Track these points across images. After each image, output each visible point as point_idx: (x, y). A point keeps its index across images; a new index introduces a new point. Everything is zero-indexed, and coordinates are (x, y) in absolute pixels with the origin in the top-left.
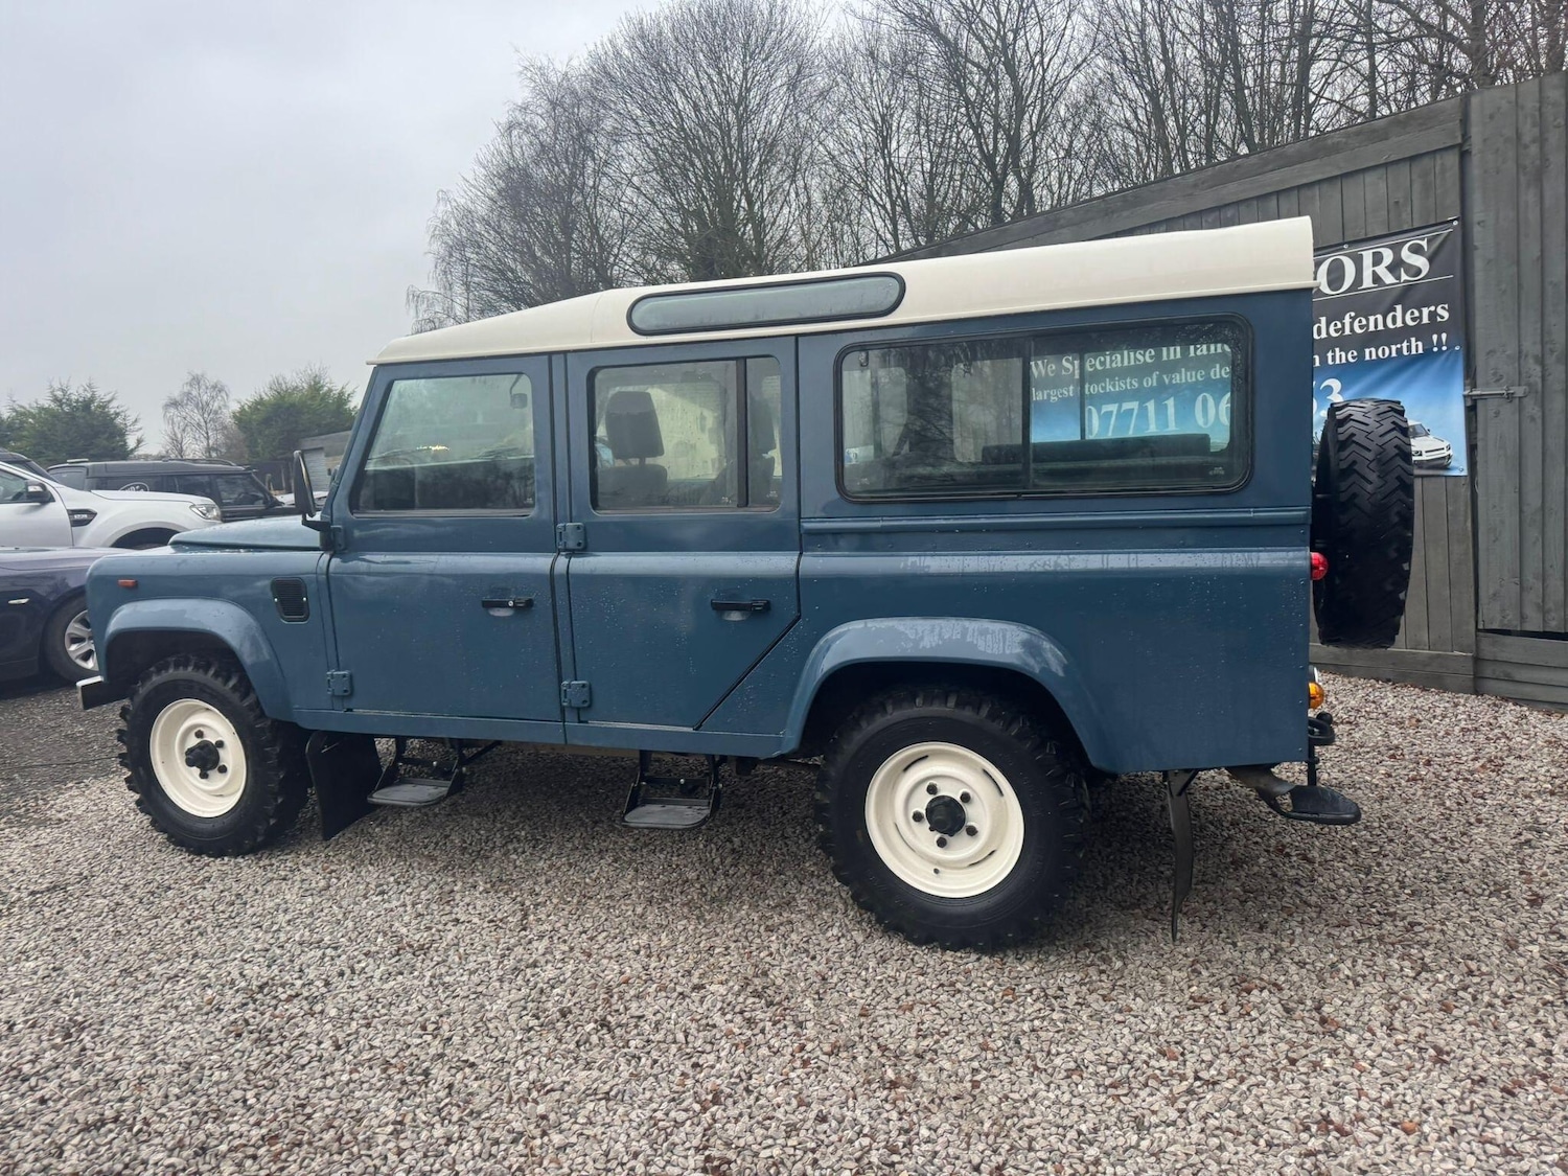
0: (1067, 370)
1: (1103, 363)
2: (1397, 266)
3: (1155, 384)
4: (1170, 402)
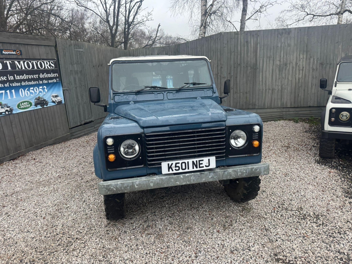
2: (50, 65)
3: (8, 86)
4: (13, 91)
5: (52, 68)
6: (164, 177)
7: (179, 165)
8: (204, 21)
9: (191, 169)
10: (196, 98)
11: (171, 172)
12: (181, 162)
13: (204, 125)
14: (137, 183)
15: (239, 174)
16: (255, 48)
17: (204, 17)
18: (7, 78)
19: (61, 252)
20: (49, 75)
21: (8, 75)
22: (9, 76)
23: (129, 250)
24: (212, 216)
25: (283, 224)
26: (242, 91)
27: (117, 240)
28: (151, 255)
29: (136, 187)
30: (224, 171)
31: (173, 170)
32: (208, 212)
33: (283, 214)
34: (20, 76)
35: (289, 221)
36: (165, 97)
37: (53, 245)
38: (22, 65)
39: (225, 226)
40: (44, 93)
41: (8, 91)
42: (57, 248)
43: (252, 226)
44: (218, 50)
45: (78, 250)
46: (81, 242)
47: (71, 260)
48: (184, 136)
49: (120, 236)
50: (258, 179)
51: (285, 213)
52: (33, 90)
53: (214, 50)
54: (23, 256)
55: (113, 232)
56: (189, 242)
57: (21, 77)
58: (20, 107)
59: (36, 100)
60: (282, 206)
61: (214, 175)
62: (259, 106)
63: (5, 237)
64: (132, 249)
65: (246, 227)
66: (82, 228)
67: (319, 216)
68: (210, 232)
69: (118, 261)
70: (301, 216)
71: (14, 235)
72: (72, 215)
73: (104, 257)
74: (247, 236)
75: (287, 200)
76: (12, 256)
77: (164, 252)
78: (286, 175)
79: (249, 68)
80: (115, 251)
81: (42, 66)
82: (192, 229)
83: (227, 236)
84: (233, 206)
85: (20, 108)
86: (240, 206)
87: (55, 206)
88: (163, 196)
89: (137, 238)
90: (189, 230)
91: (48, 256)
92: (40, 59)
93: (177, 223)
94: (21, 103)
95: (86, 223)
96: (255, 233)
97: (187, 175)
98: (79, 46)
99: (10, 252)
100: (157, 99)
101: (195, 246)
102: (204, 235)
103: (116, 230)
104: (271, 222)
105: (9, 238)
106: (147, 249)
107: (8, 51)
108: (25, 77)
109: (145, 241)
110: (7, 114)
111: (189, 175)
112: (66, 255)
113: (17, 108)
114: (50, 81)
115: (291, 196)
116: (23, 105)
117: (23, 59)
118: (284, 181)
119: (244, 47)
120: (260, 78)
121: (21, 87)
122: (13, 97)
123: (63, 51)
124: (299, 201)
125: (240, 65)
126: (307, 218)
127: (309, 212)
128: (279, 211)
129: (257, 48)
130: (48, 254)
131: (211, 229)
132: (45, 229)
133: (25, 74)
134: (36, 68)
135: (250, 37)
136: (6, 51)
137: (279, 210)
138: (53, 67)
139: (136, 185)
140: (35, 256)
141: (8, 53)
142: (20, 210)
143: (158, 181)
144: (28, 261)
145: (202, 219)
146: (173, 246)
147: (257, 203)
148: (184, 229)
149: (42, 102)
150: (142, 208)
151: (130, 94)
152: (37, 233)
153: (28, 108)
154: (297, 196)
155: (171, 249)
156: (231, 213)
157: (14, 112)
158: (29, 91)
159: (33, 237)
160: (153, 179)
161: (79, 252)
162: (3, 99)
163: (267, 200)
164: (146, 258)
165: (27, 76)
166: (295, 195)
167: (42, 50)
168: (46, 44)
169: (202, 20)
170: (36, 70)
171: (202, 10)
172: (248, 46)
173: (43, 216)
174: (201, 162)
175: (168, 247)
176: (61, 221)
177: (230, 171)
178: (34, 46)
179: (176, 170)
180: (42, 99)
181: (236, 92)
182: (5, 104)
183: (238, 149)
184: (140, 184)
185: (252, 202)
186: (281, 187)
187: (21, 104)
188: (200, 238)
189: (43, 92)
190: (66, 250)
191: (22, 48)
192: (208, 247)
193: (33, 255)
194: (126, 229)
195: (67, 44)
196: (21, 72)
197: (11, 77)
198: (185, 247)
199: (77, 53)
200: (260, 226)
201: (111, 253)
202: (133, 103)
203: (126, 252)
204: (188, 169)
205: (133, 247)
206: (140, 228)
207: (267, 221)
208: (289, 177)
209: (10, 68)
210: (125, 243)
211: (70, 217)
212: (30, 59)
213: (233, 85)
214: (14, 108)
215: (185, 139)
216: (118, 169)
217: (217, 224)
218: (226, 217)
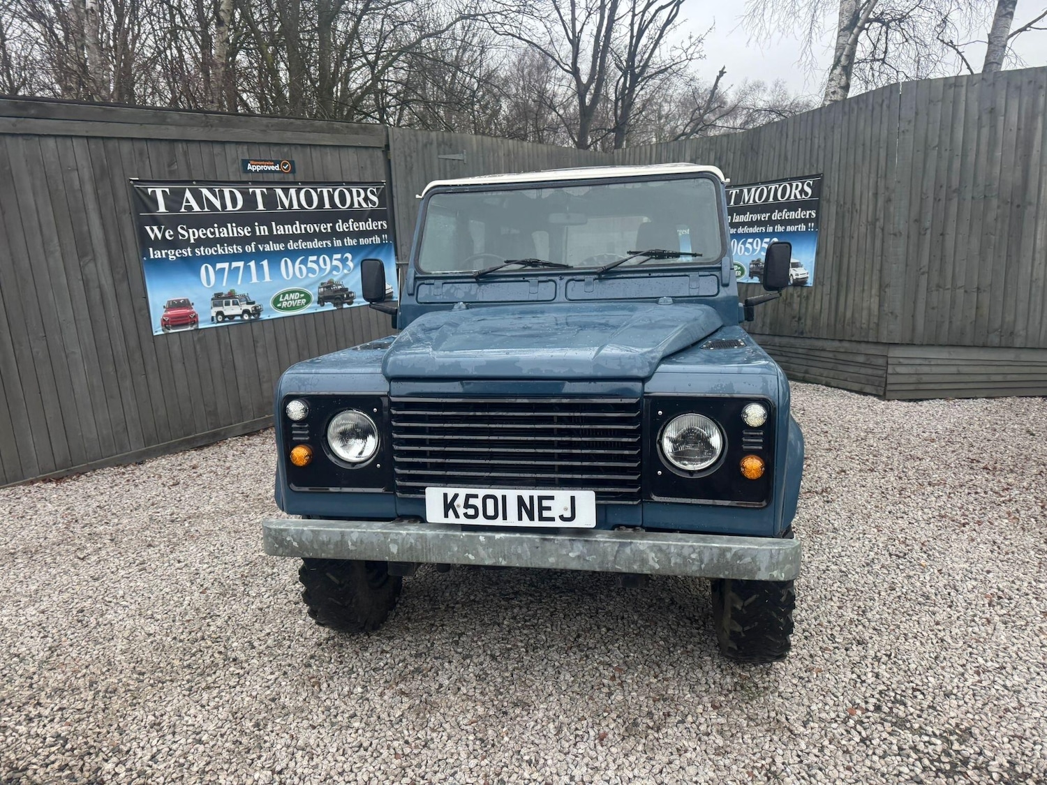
0: (183, 236)
1: (213, 233)
2: (366, 199)
3: (254, 251)
4: (265, 263)
5: (370, 205)
6: (429, 533)
7: (478, 502)
8: (844, 49)
9: (512, 520)
10: (655, 300)
11: (452, 519)
12: (482, 492)
13: (569, 388)
14: (355, 537)
15: (676, 563)
16: (1022, 132)
17: (845, 36)
18: (253, 231)
19: (180, 686)
20: (362, 226)
21: (256, 224)
22: (258, 226)
23: (326, 725)
24: (619, 684)
25: (847, 772)
26: (960, 283)
27: (316, 687)
28: (369, 753)
29: (351, 547)
30: (622, 545)
31: (457, 516)
32: (616, 669)
33: (876, 735)
34: (286, 227)
35: (878, 766)
36: (561, 291)
37: (177, 663)
38: (292, 199)
39: (635, 724)
40: (346, 271)
41: (252, 264)
42: (180, 672)
43: (728, 749)
44: (879, 140)
45: (217, 690)
46: (237, 672)
47: (185, 713)
48: (504, 414)
49: (332, 678)
50: (784, 592)
51: (885, 735)
52: (317, 262)
53: (868, 143)
54: (103, 674)
55: (324, 664)
56: (493, 745)
57: (288, 229)
58: (279, 305)
59: (322, 289)
60: (891, 709)
61: (586, 551)
62: (1026, 337)
63: (100, 620)
64: (333, 724)
65: (704, 747)
66: (263, 635)
67: (1026, 778)
68: (577, 732)
69: (279, 747)
70: (944, 759)
71: (121, 617)
72: (265, 597)
73: (257, 725)
74: (687, 779)
75: (930, 690)
76: (83, 667)
77: (408, 755)
78: (996, 600)
79: (995, 202)
80: (292, 716)
81: (343, 201)
82: (526, 710)
83: (619, 762)
84: (706, 669)
85: (280, 308)
86: (732, 674)
87: (248, 565)
88: (516, 593)
89: (368, 696)
90: (518, 711)
91: (150, 688)
92: (340, 184)
93: (499, 680)
94: (284, 294)
95: (281, 626)
96: (719, 773)
97: (498, 536)
98: (451, 145)
99: (88, 656)
100: (535, 299)
101: (499, 764)
102: (550, 735)
103: (333, 661)
104: (808, 754)
105: (106, 622)
106: (368, 734)
107: (261, 163)
108: (298, 228)
109: (379, 710)
110: (245, 320)
111: (506, 538)
112: (184, 696)
113: (271, 305)
114: (362, 242)
115: (956, 680)
116: (287, 301)
117: (295, 183)
118: (974, 621)
119: (980, 127)
120: (1038, 237)
121: (287, 253)
122: (264, 278)
123: (406, 161)
124: (979, 704)
125: (958, 191)
126: (964, 774)
127: (989, 754)
128: (866, 720)
129: (1030, 131)
130: (152, 682)
131: (585, 726)
132: (187, 618)
133: (297, 222)
134: (327, 206)
135: (1004, 92)
136: (256, 163)
137: (868, 718)
138: (374, 203)
139: (350, 543)
140: (124, 680)
141: (262, 168)
142: (172, 562)
143: (413, 541)
144: (104, 689)
145: (579, 687)
146: (440, 746)
147: (804, 675)
148: (505, 704)
149: (338, 295)
150: (440, 614)
151: (461, 280)
152: (165, 626)
153: (301, 307)
154: (984, 684)
155: (429, 753)
156: (686, 689)
157: (264, 316)
158: (306, 265)
159: (152, 632)
160: (397, 534)
161: (215, 695)
162: (239, 282)
163: (849, 673)
164: (350, 759)
165: (303, 226)
166: (977, 678)
167: (350, 158)
168: (360, 144)
169: (839, 48)
170: (328, 212)
171: (841, 14)
172: (993, 127)
173: (205, 586)
174: (545, 503)
175: (426, 744)
176: (234, 607)
177: (641, 548)
178: (328, 150)
179: (466, 515)
180: (339, 287)
181: (938, 286)
182: (244, 296)
183: (688, 476)
184: (361, 541)
185: (786, 671)
186: (942, 640)
187: (283, 298)
188: (533, 743)
189: (343, 269)
190: (193, 684)
191: (297, 156)
192: (535, 776)
193: (122, 676)
194: (359, 664)
195: (417, 141)
196: (289, 217)
197: (262, 228)
198: (472, 756)
199: (445, 166)
200: (758, 755)
201: (278, 720)
202: (464, 306)
203: (314, 728)
204: (505, 518)
205: (339, 718)
206: (395, 670)
207: (791, 747)
208: (1004, 611)
209: (261, 207)
210: (328, 702)
211: (258, 600)
212: (315, 184)
213: (930, 261)
214: (264, 307)
215: (505, 426)
216: (331, 489)
217: (614, 715)
218: (659, 700)
